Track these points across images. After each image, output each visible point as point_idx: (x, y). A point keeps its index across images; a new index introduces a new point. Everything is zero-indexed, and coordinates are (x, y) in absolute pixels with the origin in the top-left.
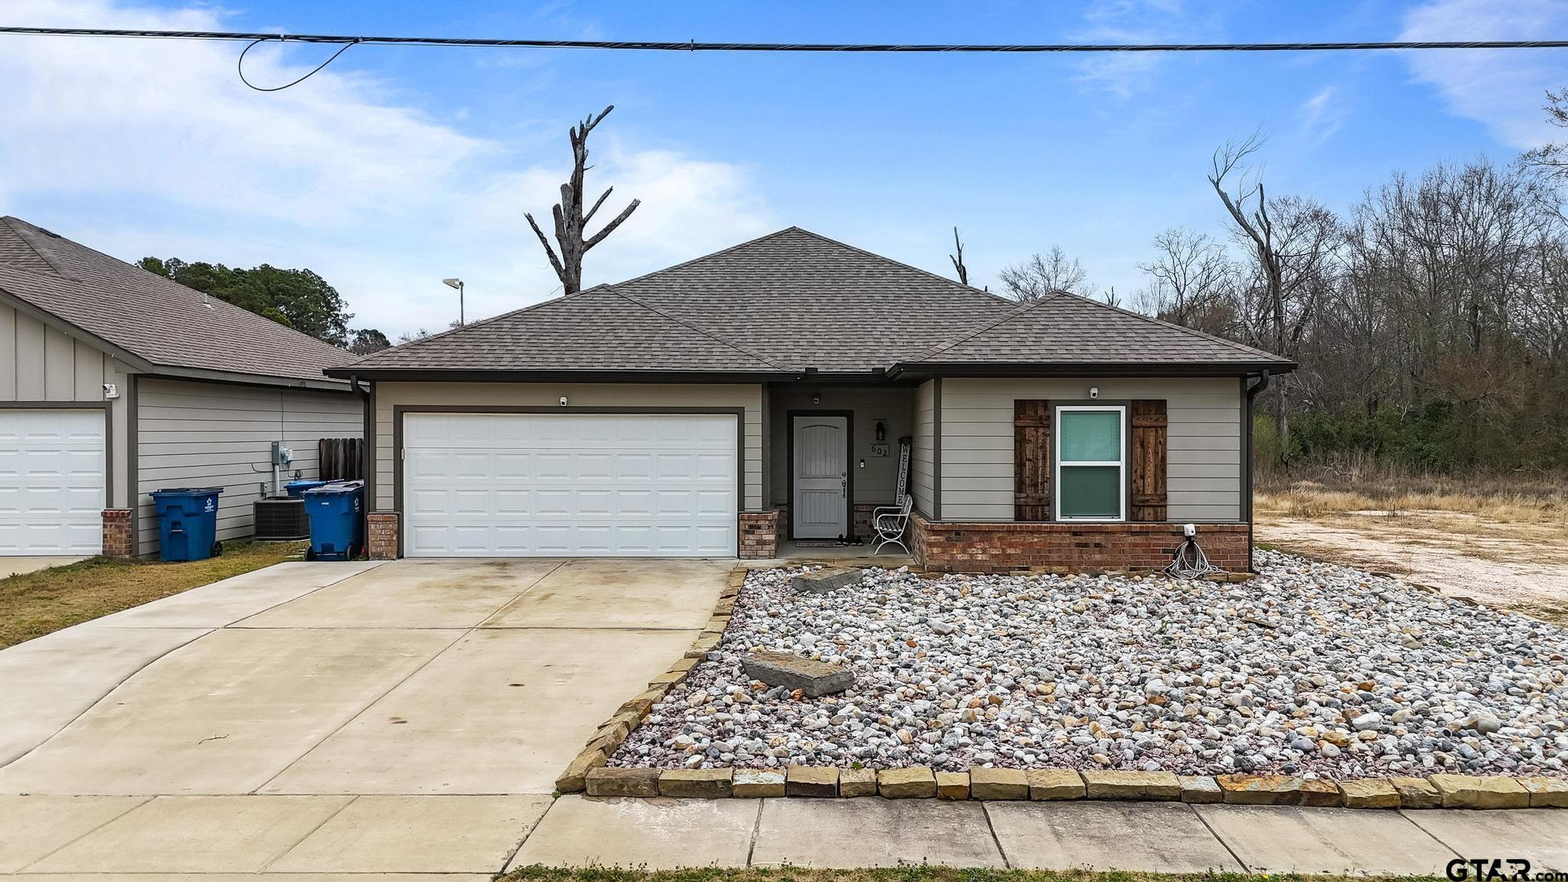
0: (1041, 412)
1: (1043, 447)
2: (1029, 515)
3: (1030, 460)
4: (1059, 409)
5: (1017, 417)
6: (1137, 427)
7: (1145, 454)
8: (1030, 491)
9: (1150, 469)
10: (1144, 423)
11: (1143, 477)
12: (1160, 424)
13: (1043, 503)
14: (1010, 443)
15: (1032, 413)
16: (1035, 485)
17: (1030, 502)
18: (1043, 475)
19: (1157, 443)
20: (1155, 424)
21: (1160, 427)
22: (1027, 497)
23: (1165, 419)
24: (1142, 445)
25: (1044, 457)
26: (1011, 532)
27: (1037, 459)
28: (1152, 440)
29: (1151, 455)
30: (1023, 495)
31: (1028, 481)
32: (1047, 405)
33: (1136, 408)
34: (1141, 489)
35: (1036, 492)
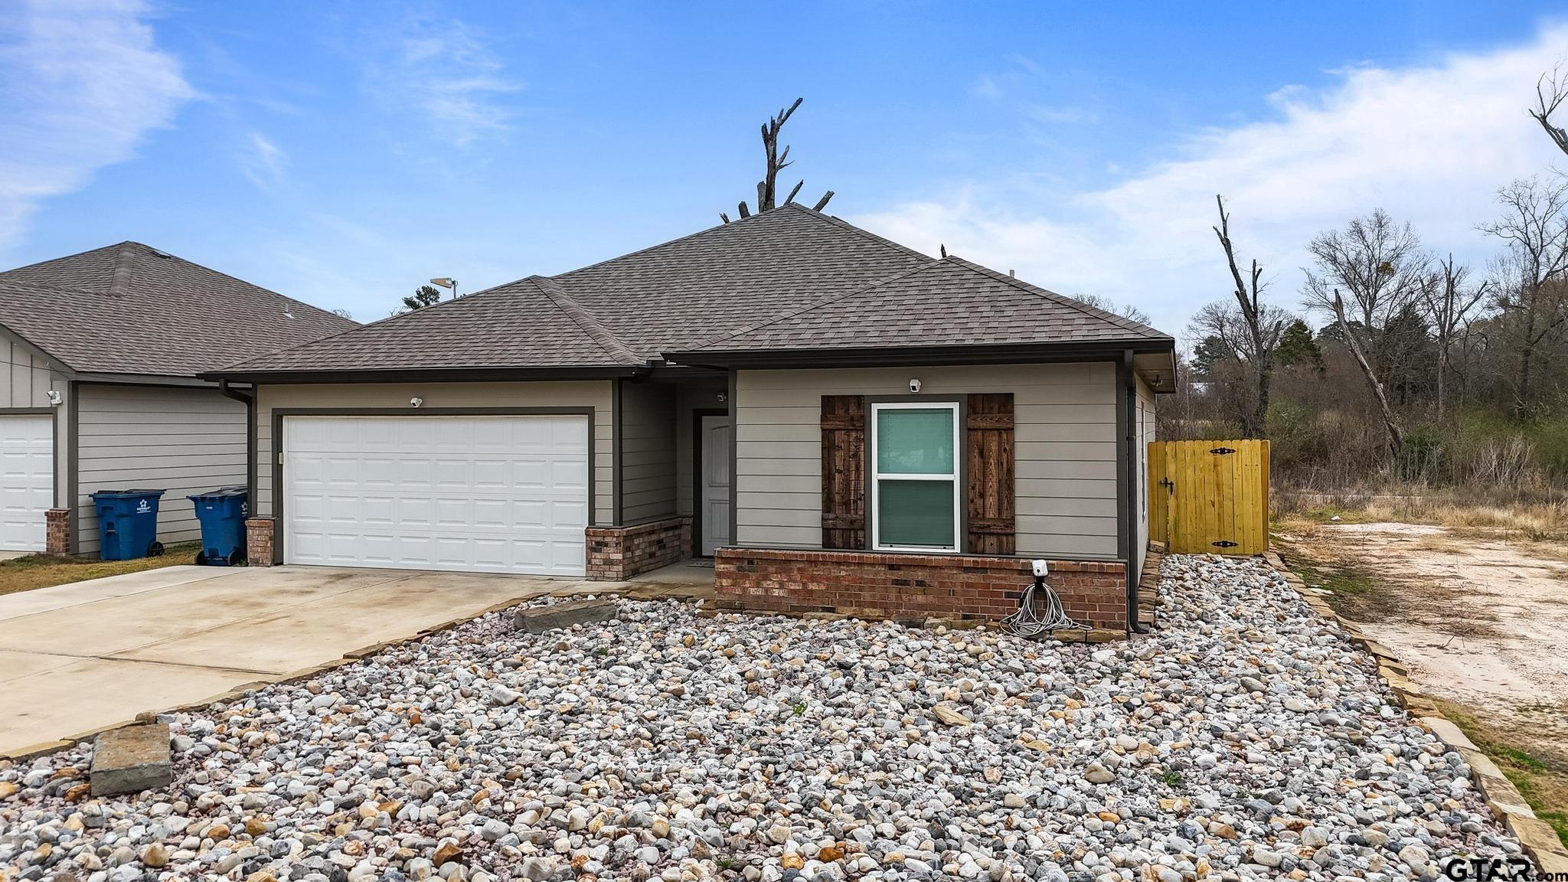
0: (853, 411)
1: (856, 455)
2: (839, 541)
3: (840, 472)
4: (875, 407)
5: (824, 418)
6: (974, 430)
7: (985, 465)
8: (839, 511)
9: (993, 485)
10: (983, 425)
11: (982, 496)
12: (1004, 426)
13: (856, 526)
14: (816, 450)
15: (841, 412)
16: (846, 504)
17: (840, 524)
18: (856, 490)
19: (1002, 450)
20: (997, 425)
21: (1004, 430)
22: (836, 518)
23: (1011, 420)
24: (982, 454)
25: (857, 469)
26: (813, 562)
27: (849, 471)
28: (994, 446)
29: (993, 467)
30: (831, 516)
31: (837, 498)
32: (862, 402)
33: (973, 405)
34: (980, 511)
35: (848, 511)
